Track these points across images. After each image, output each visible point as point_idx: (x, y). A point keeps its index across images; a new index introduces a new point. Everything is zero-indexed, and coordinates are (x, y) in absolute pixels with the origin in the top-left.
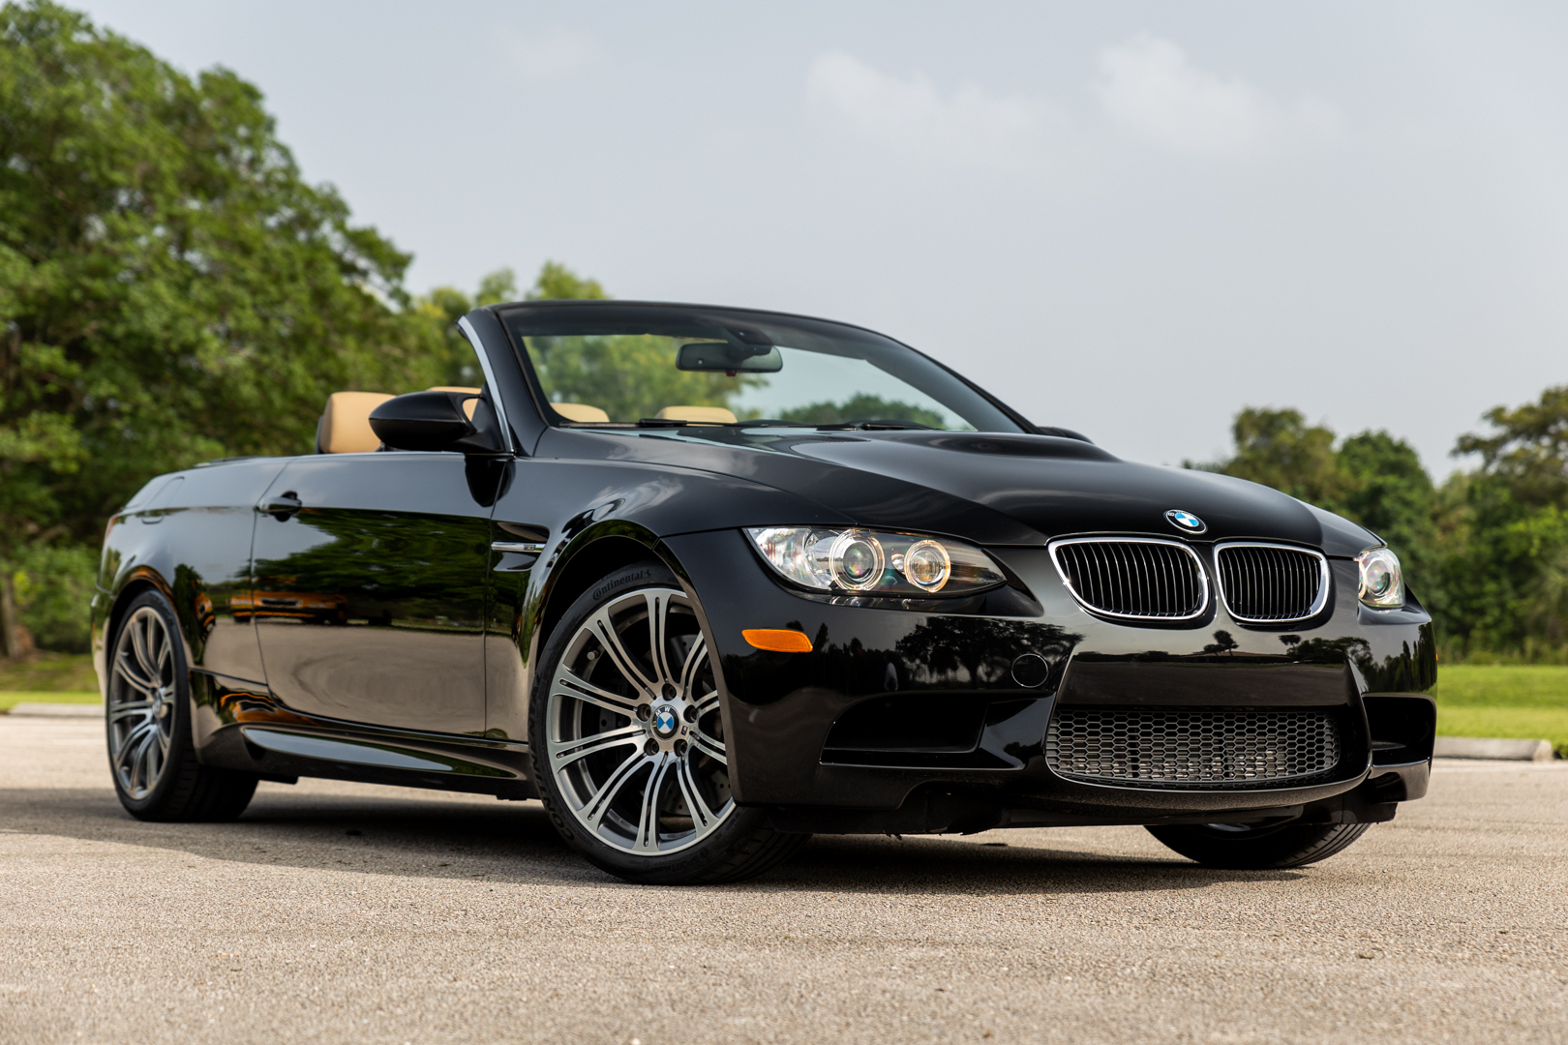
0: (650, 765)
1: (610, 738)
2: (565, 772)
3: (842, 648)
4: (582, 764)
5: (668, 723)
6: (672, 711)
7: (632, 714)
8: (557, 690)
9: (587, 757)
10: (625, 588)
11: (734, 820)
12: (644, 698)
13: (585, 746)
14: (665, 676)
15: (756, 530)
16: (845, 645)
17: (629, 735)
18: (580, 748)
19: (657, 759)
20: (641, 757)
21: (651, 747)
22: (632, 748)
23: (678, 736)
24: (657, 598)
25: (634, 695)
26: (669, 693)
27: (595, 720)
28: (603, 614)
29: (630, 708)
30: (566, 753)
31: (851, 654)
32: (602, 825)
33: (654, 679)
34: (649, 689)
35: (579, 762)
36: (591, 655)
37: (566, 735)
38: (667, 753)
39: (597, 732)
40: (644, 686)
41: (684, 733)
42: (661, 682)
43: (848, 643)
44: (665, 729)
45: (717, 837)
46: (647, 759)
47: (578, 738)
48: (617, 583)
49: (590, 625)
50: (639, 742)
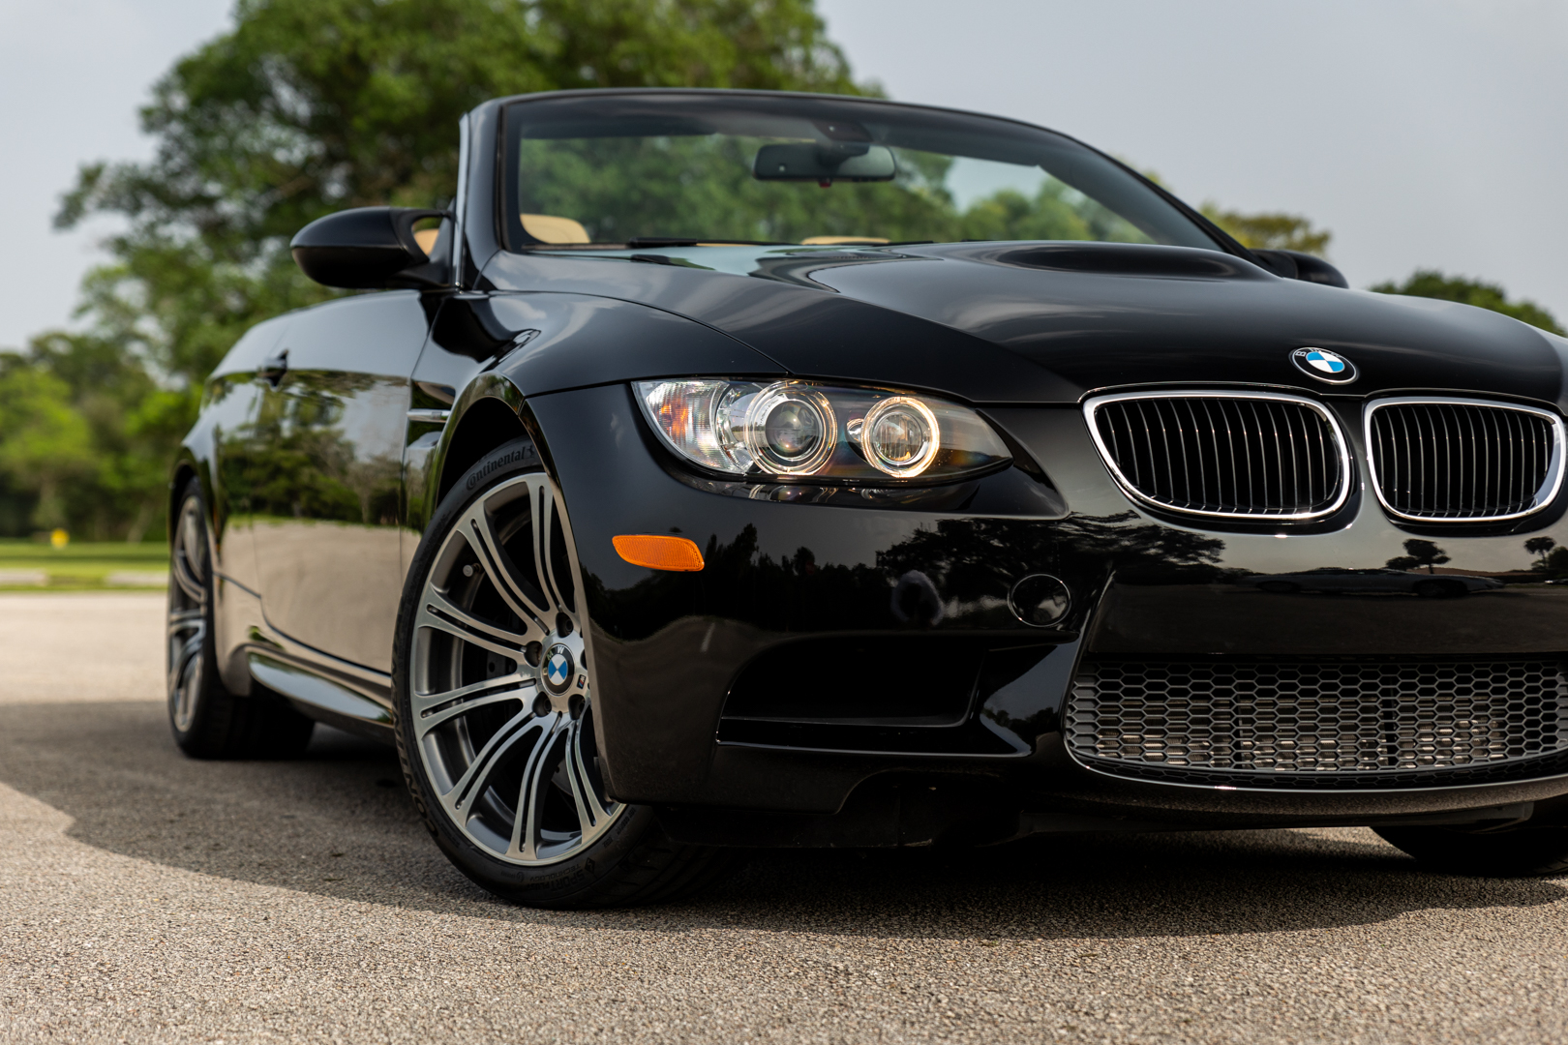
0: (538, 730)
1: (496, 688)
2: (432, 737)
3: (779, 563)
4: (462, 727)
5: (561, 670)
6: (567, 654)
7: (519, 657)
8: (424, 620)
9: (469, 713)
10: (502, 473)
11: (627, 819)
12: (535, 634)
13: (467, 698)
14: (557, 603)
15: (649, 384)
16: (784, 558)
17: (515, 686)
18: (459, 699)
19: (547, 722)
20: (528, 719)
21: (542, 704)
22: (517, 705)
23: (573, 690)
24: (542, 488)
25: (521, 629)
26: (564, 627)
27: (479, 664)
28: (477, 511)
29: (517, 647)
30: (435, 710)
31: (796, 573)
32: (473, 817)
33: (545, 607)
34: (540, 620)
35: (457, 722)
36: (468, 570)
37: (438, 683)
38: (560, 714)
39: (485, 678)
40: (533, 616)
41: (580, 685)
42: (554, 612)
43: (791, 557)
44: (557, 679)
45: (606, 844)
46: (536, 721)
47: (458, 687)
48: (497, 465)
49: (462, 526)
50: (527, 696)
